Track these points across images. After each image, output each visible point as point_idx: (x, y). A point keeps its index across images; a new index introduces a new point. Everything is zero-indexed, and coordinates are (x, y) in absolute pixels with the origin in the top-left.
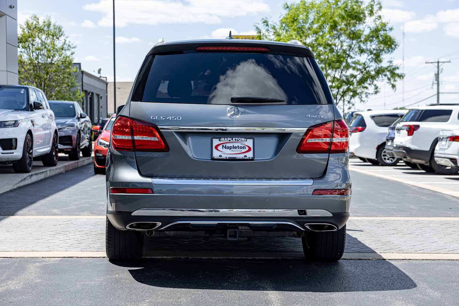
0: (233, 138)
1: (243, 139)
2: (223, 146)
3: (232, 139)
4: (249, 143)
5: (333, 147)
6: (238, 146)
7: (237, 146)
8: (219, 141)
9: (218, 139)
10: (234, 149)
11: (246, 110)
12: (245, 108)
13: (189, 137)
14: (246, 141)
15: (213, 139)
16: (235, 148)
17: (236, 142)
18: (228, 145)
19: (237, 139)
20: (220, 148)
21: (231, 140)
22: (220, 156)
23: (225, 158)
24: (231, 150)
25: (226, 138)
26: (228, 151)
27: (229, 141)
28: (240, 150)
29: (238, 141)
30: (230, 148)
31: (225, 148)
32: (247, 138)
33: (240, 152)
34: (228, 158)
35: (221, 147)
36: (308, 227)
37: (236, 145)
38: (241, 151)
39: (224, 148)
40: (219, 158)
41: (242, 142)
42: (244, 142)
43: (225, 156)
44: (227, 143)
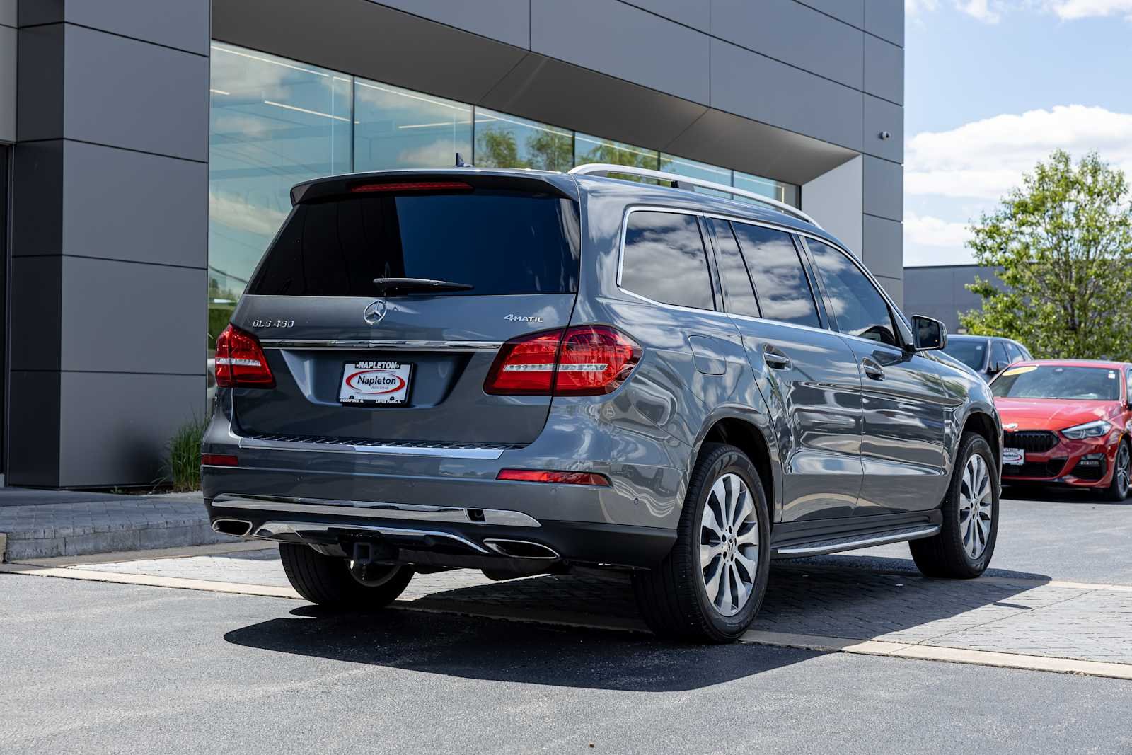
0: (379, 363)
1: (394, 365)
2: (360, 377)
3: (376, 365)
4: (404, 372)
5: (560, 384)
6: (384, 379)
7: (382, 378)
8: (356, 367)
9: (354, 365)
10: (377, 385)
11: (397, 306)
12: (395, 303)
13: (308, 361)
14: (399, 368)
15: (347, 365)
16: (379, 381)
17: (382, 369)
18: (369, 376)
19: (384, 363)
20: (354, 382)
21: (374, 367)
22: (352, 397)
23: (358, 401)
24: (372, 385)
25: (367, 363)
26: (366, 388)
27: (372, 368)
28: (386, 385)
29: (385, 368)
30: (369, 382)
31: (363, 382)
32: (400, 363)
33: (385, 390)
34: (362, 401)
35: (356, 378)
36: (493, 547)
37: (381, 376)
38: (387, 388)
39: (360, 381)
40: (349, 401)
41: (392, 370)
42: (395, 370)
43: (358, 398)
44: (368, 371)
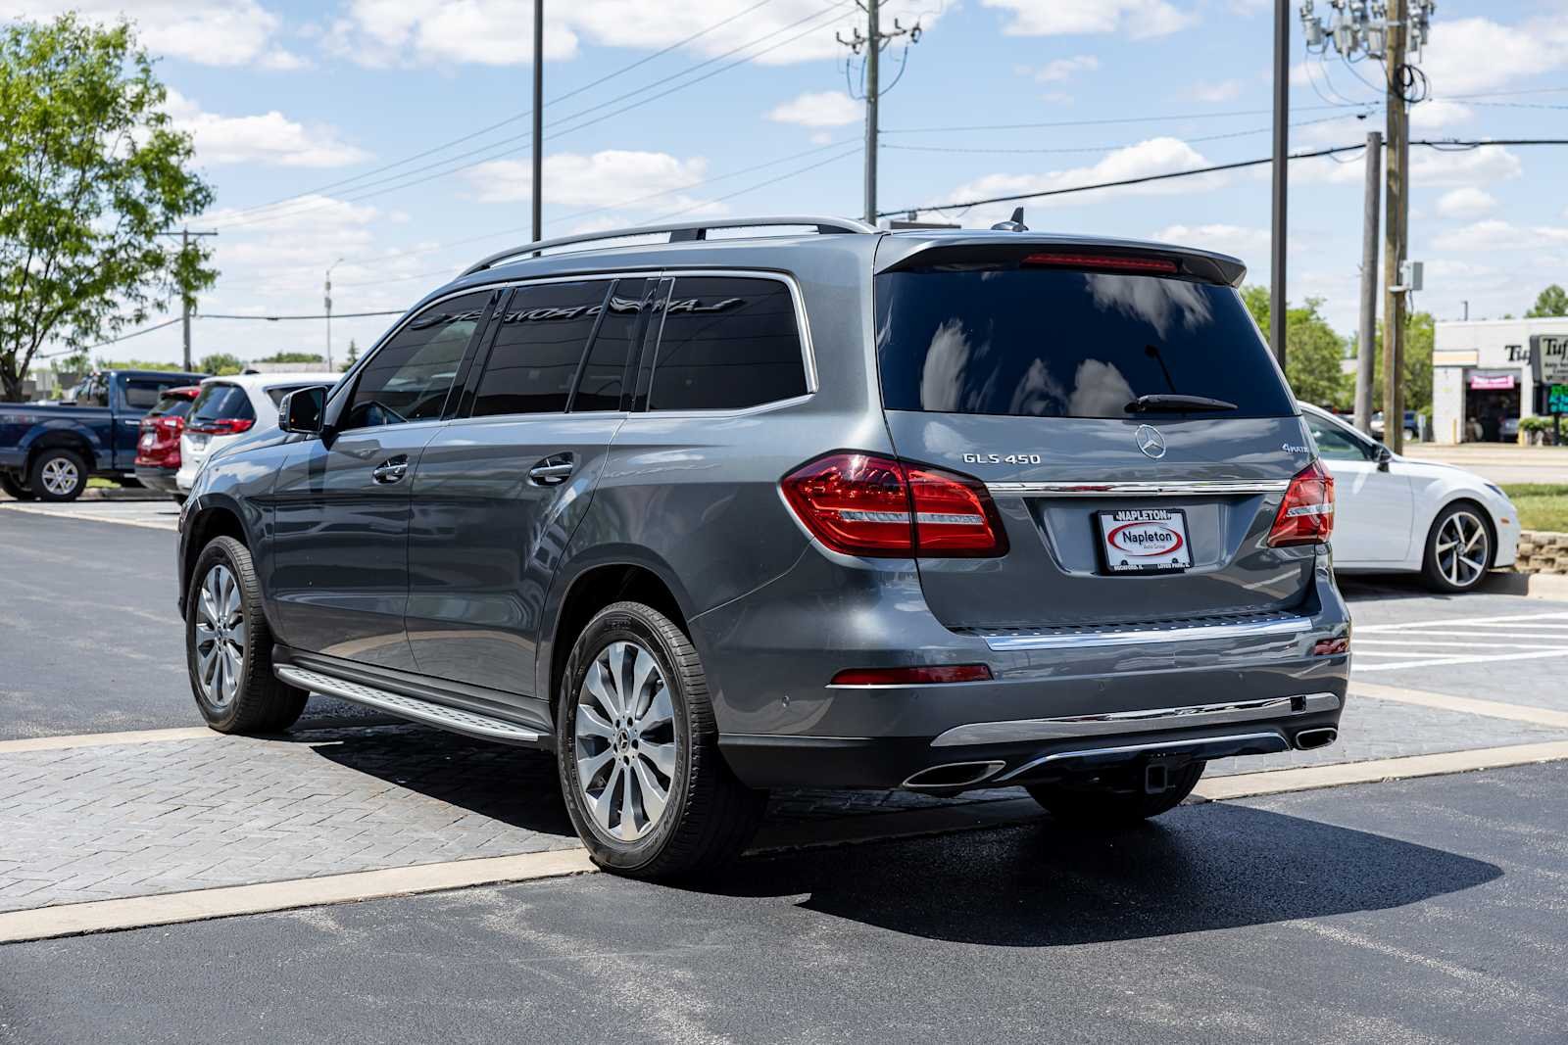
0: (1144, 513)
1: (1163, 514)
2: (1124, 534)
3: (1141, 515)
4: (1175, 523)
7: (1153, 534)
8: (1115, 519)
10: (1150, 543)
14: (1171, 519)
16: (1150, 538)
17: (1152, 520)
18: (1136, 531)
19: (1150, 512)
20: (1119, 539)
21: (1139, 518)
22: (1124, 563)
23: (1136, 568)
24: (1143, 543)
25: (1128, 513)
26: (1136, 548)
27: (1136, 519)
28: (1161, 543)
29: (1154, 519)
30: (1138, 539)
31: (1130, 540)
32: (1170, 512)
33: (1162, 550)
34: (1140, 568)
35: (1121, 535)
37: (1151, 530)
38: (1164, 547)
39: (1126, 539)
40: (1124, 568)
41: (1163, 521)
42: (1167, 521)
43: (1134, 564)
44: (1132, 525)
